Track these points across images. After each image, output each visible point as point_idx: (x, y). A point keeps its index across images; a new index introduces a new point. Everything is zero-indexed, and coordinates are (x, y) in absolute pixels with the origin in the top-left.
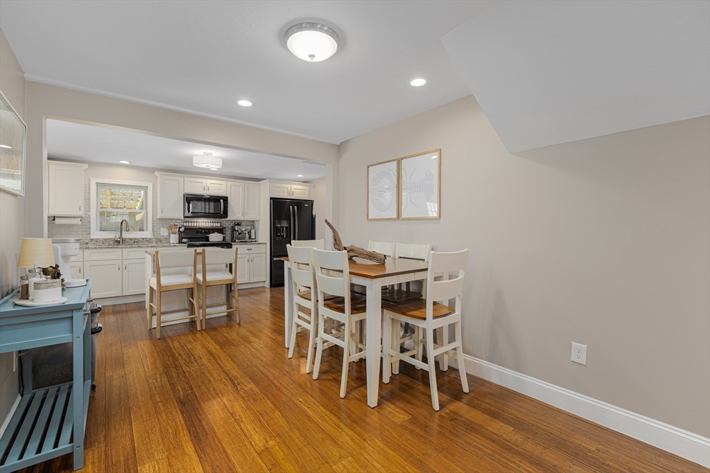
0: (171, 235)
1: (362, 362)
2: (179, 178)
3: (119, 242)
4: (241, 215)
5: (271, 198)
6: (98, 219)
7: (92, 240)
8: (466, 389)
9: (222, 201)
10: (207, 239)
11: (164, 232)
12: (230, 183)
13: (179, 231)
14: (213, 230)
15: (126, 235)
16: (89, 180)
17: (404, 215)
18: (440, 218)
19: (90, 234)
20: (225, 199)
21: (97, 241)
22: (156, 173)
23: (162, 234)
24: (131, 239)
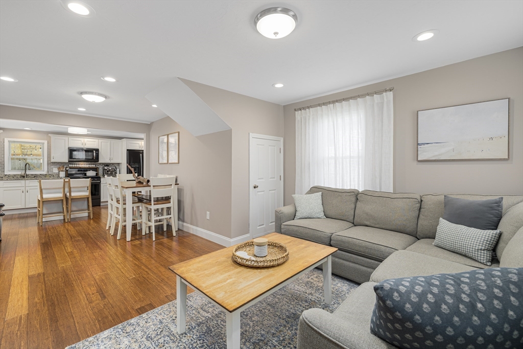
0: (60, 172)
1: (125, 226)
2: (66, 138)
3: (24, 177)
4: (108, 160)
5: (127, 150)
6: (10, 163)
7: (6, 175)
8: (174, 234)
9: (94, 151)
10: (85, 174)
11: (55, 170)
12: (101, 140)
13: (66, 170)
14: (90, 169)
15: (28, 172)
16: (4, 139)
17: (170, 162)
18: (179, 163)
19: (4, 172)
20: (97, 150)
21: (9, 176)
22: (49, 135)
23: (54, 172)
24: (32, 175)
